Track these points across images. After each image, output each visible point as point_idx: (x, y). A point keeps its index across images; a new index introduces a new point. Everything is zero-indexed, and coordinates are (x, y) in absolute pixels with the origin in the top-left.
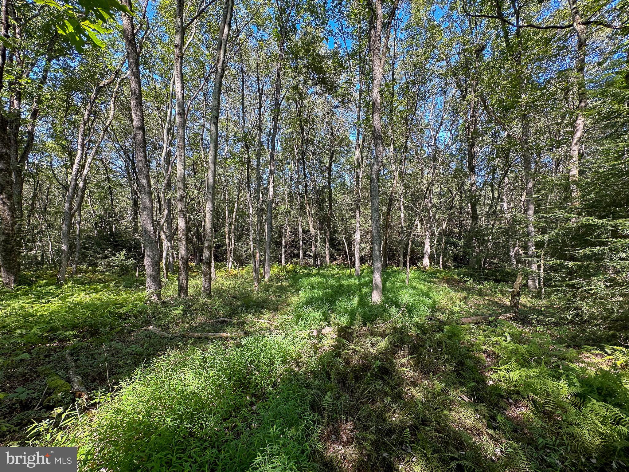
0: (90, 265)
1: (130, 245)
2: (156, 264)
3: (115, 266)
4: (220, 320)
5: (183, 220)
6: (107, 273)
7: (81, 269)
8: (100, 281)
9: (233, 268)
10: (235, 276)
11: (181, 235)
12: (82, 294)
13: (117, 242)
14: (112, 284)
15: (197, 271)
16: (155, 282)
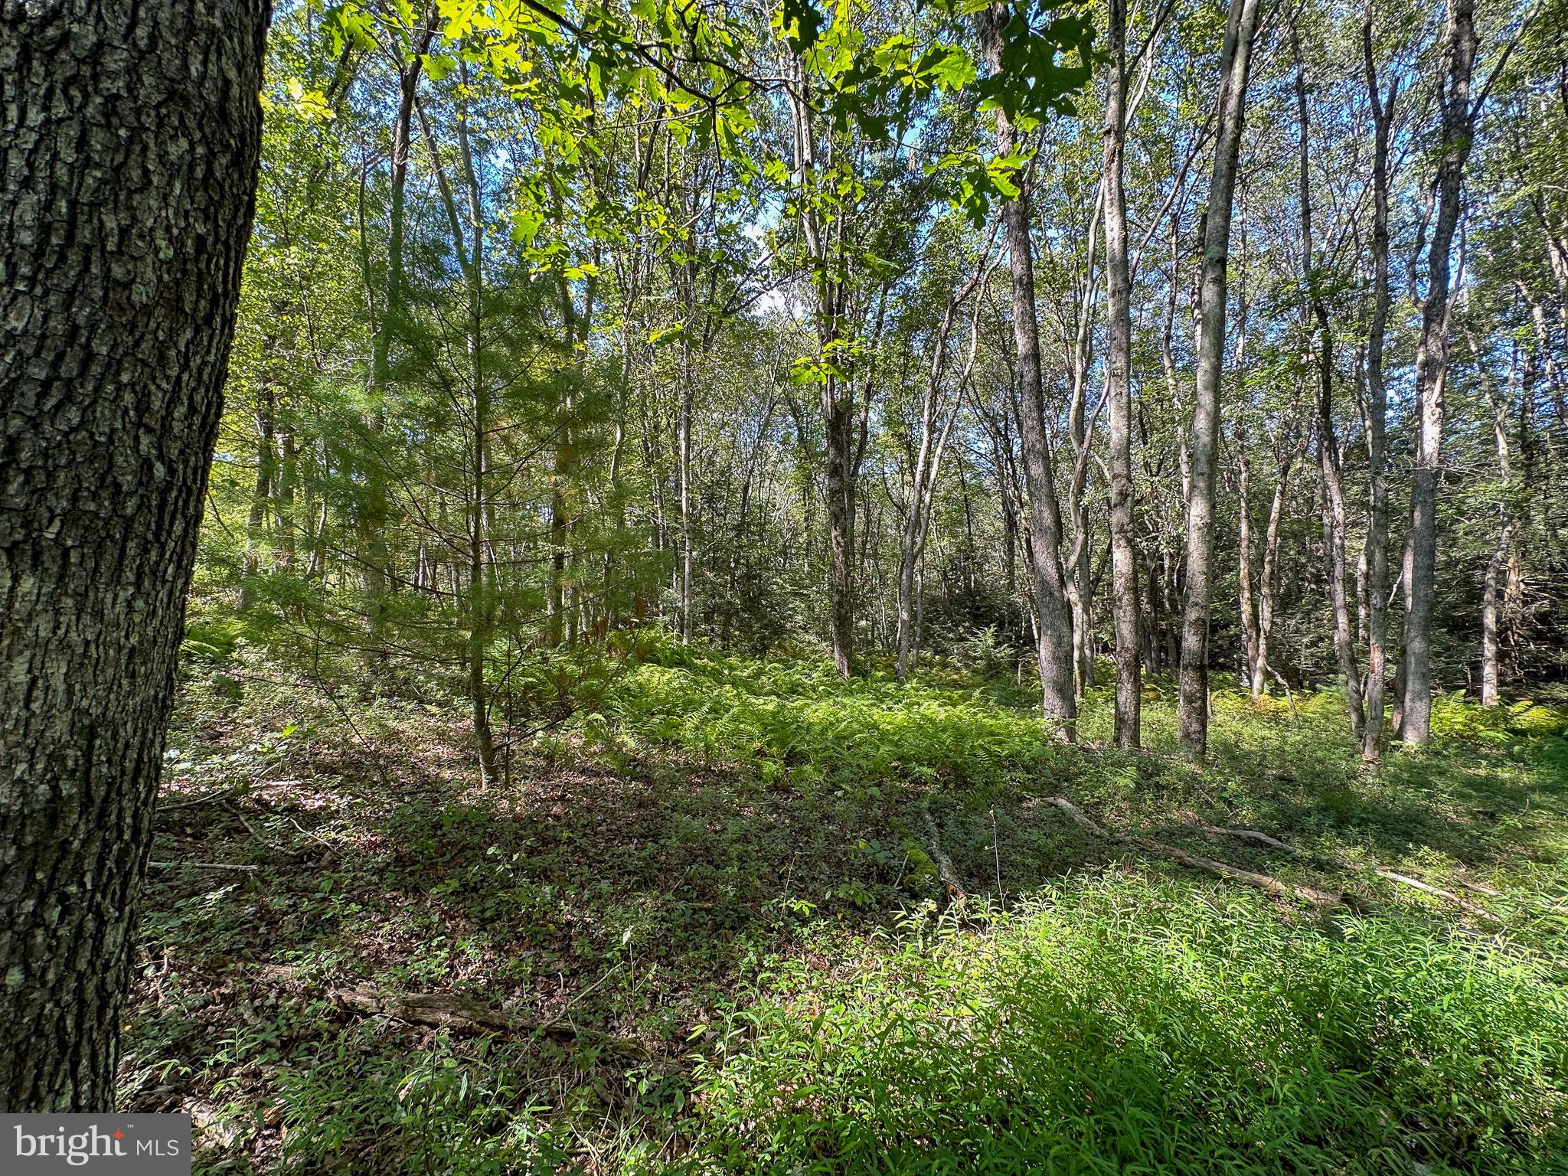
0: (936, 653)
1: (1002, 616)
2: (1064, 659)
3: (975, 659)
4: (1243, 833)
5: (1128, 553)
6: (964, 671)
7: (923, 659)
8: (955, 685)
9: (1266, 691)
10: (1275, 718)
11: (1122, 590)
12: (935, 705)
13: (978, 608)
14: (977, 693)
15: (1154, 690)
16: (1063, 699)
